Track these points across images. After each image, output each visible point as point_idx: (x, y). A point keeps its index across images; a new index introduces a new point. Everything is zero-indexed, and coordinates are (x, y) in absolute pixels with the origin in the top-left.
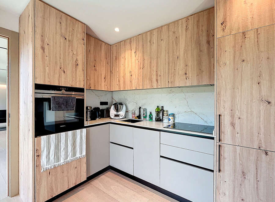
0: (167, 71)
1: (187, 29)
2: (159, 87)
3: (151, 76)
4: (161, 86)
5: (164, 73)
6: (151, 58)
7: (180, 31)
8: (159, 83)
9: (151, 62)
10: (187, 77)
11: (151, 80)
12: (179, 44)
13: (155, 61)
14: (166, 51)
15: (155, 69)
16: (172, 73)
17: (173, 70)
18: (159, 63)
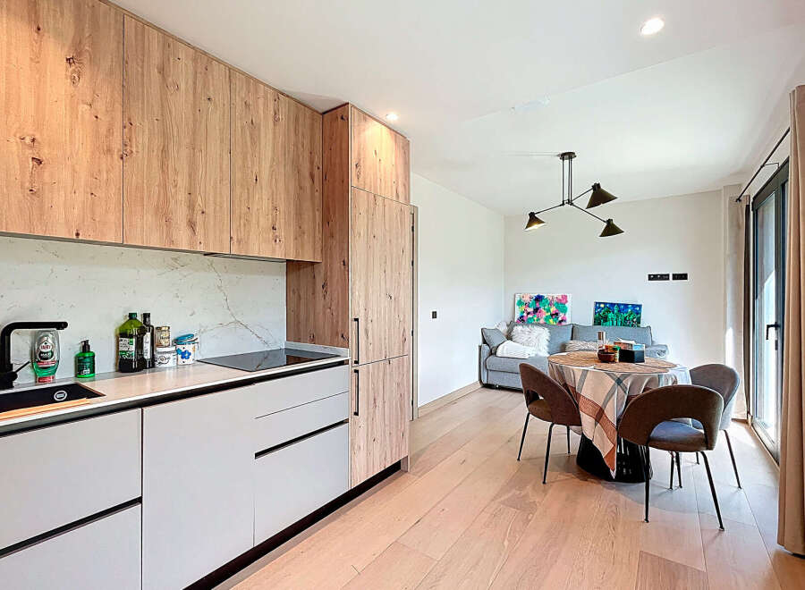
0: (226, 205)
1: (276, 121)
2: (201, 248)
3: (167, 201)
4: (207, 245)
5: (218, 208)
6: (165, 135)
7: (261, 112)
8: (200, 237)
9: (164, 151)
10: (276, 236)
11: (165, 217)
12: (260, 144)
13: (184, 152)
14: (222, 141)
15: (182, 181)
16: (243, 216)
17: (244, 209)
18: (200, 172)
